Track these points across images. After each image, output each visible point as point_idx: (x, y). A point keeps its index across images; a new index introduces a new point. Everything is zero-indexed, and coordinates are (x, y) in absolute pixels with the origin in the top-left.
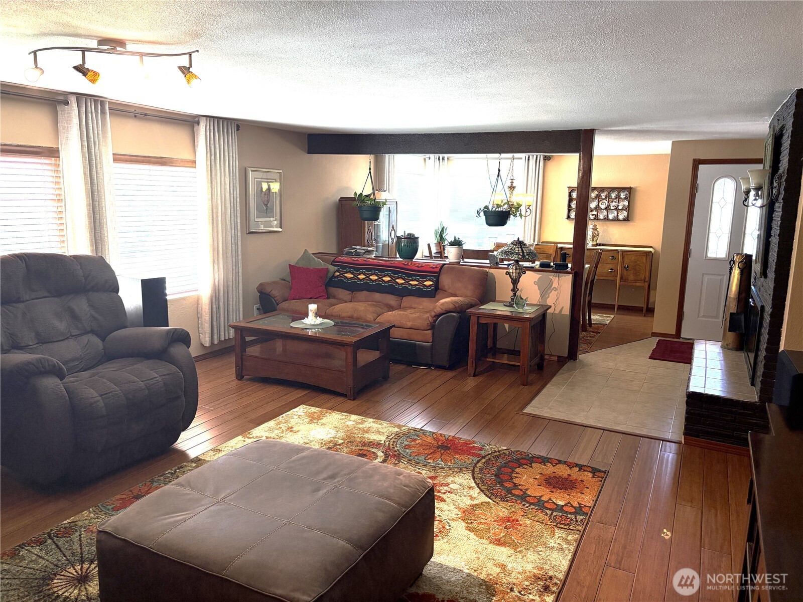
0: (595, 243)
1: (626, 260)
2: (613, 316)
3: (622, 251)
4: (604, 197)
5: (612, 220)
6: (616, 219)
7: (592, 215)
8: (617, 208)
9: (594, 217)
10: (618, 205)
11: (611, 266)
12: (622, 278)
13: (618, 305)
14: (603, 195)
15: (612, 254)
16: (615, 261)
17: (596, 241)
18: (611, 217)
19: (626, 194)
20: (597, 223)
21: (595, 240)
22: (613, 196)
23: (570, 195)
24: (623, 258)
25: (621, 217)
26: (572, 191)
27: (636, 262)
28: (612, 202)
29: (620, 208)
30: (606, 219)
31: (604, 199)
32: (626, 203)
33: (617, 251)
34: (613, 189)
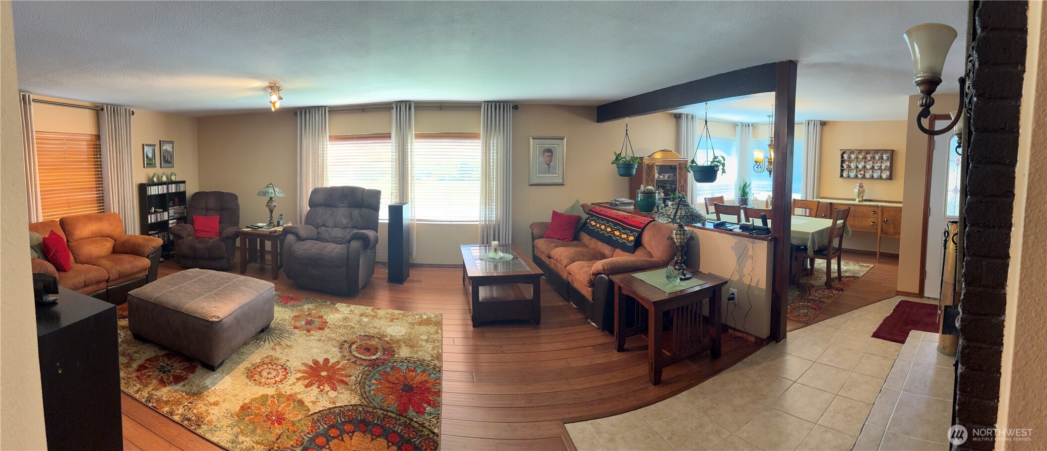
0: (861, 199)
1: (885, 215)
2: (872, 265)
3: (882, 207)
4: (869, 159)
5: (877, 179)
6: (881, 178)
7: (860, 174)
8: (880, 168)
9: (862, 176)
10: (881, 166)
11: (873, 220)
12: (882, 230)
13: (880, 252)
14: (869, 157)
15: (873, 209)
16: (876, 216)
17: (862, 197)
18: (875, 176)
19: (888, 156)
20: (864, 182)
21: (860, 196)
22: (877, 157)
23: (842, 157)
24: (882, 213)
25: (884, 176)
26: (843, 153)
27: (895, 217)
28: (877, 163)
29: (883, 168)
30: (872, 177)
31: (870, 161)
32: (888, 164)
33: (877, 207)
34: (877, 151)
